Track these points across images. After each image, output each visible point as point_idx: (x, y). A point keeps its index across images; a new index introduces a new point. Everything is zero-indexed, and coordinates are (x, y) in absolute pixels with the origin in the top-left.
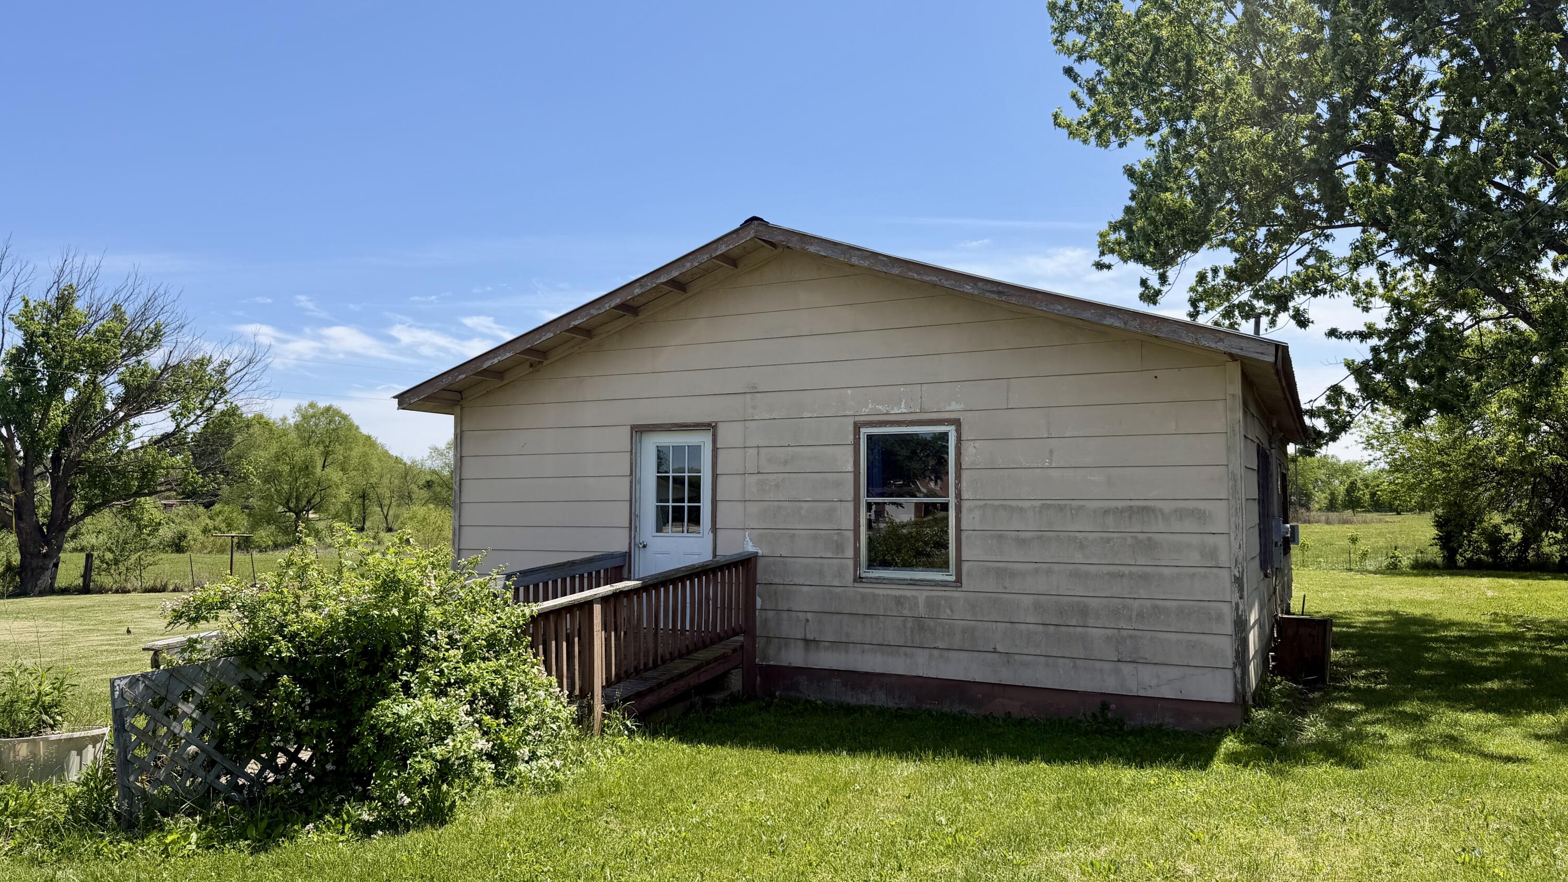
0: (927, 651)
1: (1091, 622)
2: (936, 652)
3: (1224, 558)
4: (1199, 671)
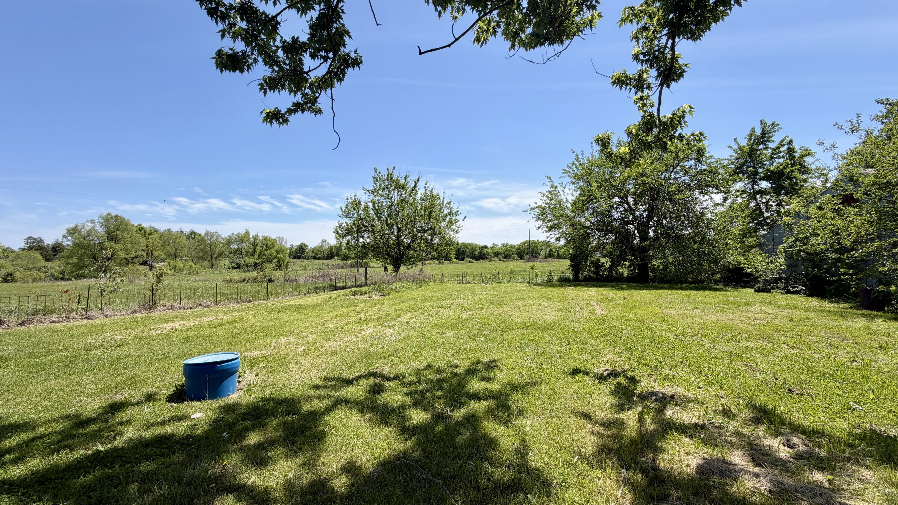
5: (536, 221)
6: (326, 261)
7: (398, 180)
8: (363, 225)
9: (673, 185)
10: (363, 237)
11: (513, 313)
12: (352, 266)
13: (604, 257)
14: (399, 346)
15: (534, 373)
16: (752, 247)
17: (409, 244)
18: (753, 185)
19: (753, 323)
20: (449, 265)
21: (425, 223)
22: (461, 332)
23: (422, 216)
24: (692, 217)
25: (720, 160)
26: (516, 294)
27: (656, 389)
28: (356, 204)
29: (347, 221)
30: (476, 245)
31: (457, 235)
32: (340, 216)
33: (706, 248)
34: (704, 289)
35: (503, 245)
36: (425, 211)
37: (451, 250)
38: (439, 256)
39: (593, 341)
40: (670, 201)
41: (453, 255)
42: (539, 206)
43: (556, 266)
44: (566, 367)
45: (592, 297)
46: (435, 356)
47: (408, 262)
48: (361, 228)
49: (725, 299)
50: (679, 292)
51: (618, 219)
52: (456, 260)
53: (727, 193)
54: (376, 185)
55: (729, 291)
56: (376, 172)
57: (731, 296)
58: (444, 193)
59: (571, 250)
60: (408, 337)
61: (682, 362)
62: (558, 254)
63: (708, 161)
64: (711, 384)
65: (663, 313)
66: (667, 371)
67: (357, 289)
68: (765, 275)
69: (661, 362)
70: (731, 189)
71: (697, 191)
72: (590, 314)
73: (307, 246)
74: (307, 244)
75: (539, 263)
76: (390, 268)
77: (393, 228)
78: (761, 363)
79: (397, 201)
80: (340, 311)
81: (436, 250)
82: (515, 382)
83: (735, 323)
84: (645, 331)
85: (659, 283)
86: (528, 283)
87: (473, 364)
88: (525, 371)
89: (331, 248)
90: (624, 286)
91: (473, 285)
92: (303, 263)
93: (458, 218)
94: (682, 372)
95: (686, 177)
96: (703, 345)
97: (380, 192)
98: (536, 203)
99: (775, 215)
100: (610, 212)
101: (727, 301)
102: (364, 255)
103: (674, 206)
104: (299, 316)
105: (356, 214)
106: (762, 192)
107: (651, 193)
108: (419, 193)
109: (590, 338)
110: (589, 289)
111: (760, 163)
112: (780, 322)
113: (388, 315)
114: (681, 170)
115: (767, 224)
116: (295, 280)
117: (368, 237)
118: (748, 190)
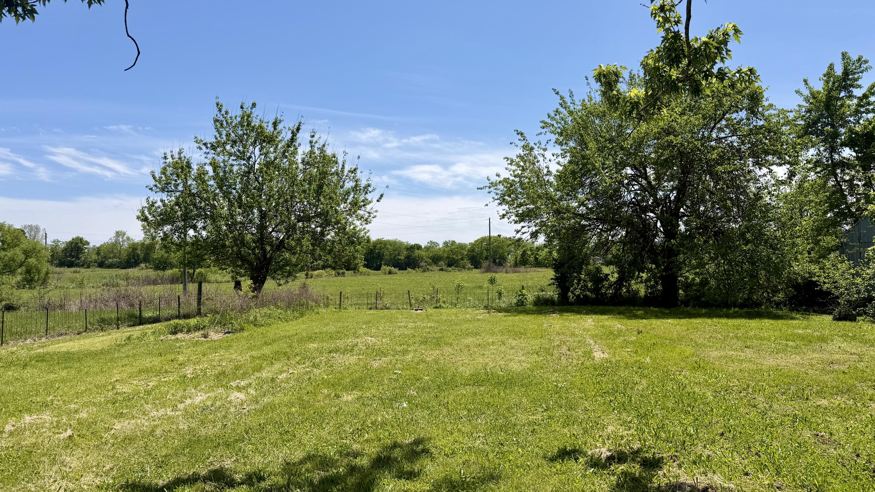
5: (500, 204)
6: (124, 271)
7: (261, 127)
8: (195, 205)
9: (714, 148)
10: (194, 227)
11: (459, 358)
12: (173, 280)
13: (608, 263)
14: (253, 422)
15: (489, 460)
16: (830, 250)
17: (282, 241)
18: (831, 153)
19: (829, 368)
20: (354, 278)
21: (310, 204)
22: (368, 394)
23: (304, 191)
24: (744, 202)
25: (783, 111)
26: (464, 326)
27: (682, 480)
28: (182, 168)
29: (165, 198)
30: (401, 243)
31: (368, 227)
32: (151, 189)
33: (764, 251)
34: (760, 316)
35: (446, 243)
36: (310, 184)
37: (357, 251)
38: (336, 262)
39: (586, 404)
40: (711, 174)
41: (360, 261)
42: (506, 180)
43: (532, 279)
44: (541, 448)
45: (588, 330)
46: (320, 439)
47: (278, 272)
48: (192, 211)
49: (789, 332)
50: (724, 321)
51: (631, 202)
52: (365, 270)
53: (794, 164)
54: (221, 135)
55: (797, 319)
56: (220, 110)
57: (799, 327)
58: (345, 153)
59: (555, 254)
60: (272, 407)
61: (722, 434)
62: (536, 259)
63: (766, 113)
64: (763, 468)
65: (698, 356)
66: (699, 449)
67: (181, 322)
68: (848, 294)
69: (691, 436)
70: (800, 158)
71: (751, 159)
72: (582, 359)
73: (88, 243)
74: (86, 238)
75: (504, 275)
76: (247, 283)
77: (253, 214)
78: (838, 431)
79: (259, 164)
80: (147, 362)
81: (330, 252)
82: (455, 477)
83: (803, 370)
84: (670, 386)
85: (694, 306)
86: (486, 307)
87: (385, 448)
88: (473, 458)
89: (134, 247)
90: (639, 312)
91: (394, 312)
92: (78, 275)
93: (369, 197)
94: (722, 450)
95: (735, 138)
96: (755, 406)
97: (228, 147)
98: (498, 175)
99: (862, 201)
100: (617, 190)
101: (793, 335)
102: (195, 260)
103: (716, 183)
104: (64, 374)
105: (181, 185)
106: (844, 164)
107: (681, 161)
108: (300, 151)
109: (582, 398)
110: (584, 317)
111: (842, 119)
112: (867, 367)
113: (237, 368)
114: (726, 126)
115: (852, 215)
116: (62, 307)
117: (204, 228)
118: (824, 160)
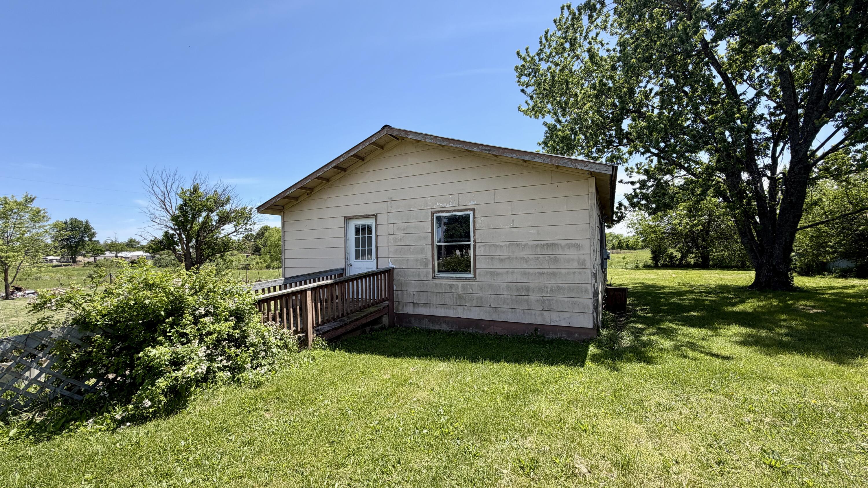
0: (462, 307)
1: (531, 294)
2: (466, 307)
3: (588, 265)
4: (577, 314)
